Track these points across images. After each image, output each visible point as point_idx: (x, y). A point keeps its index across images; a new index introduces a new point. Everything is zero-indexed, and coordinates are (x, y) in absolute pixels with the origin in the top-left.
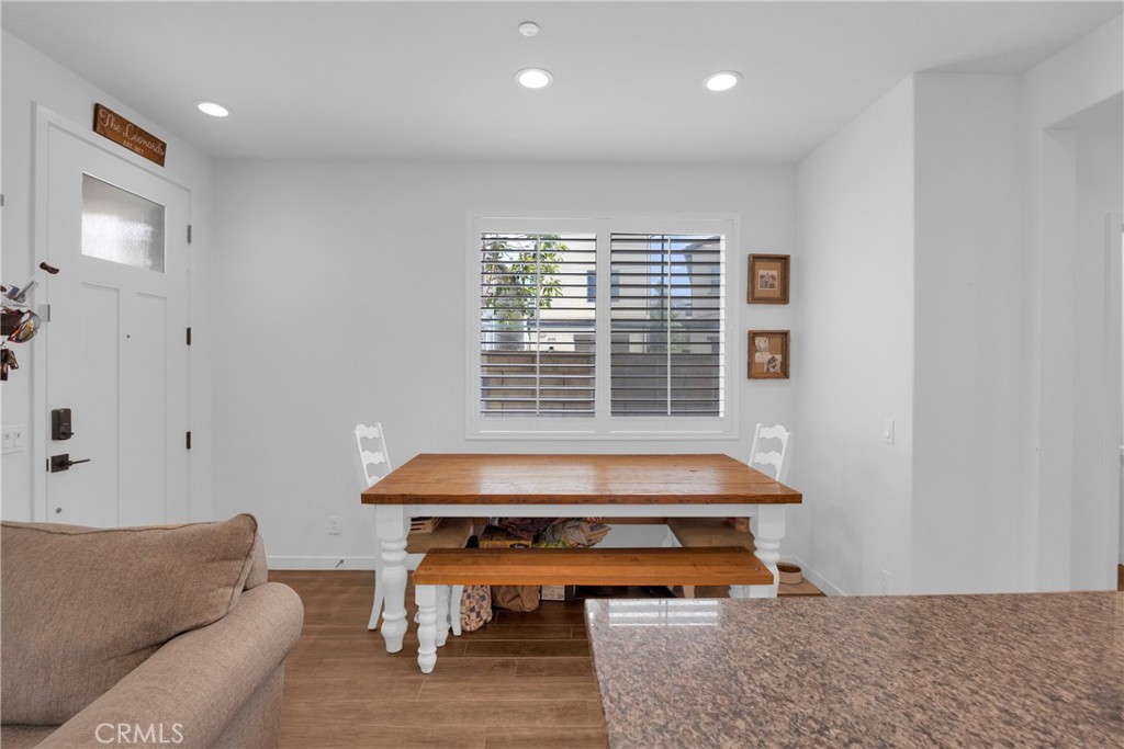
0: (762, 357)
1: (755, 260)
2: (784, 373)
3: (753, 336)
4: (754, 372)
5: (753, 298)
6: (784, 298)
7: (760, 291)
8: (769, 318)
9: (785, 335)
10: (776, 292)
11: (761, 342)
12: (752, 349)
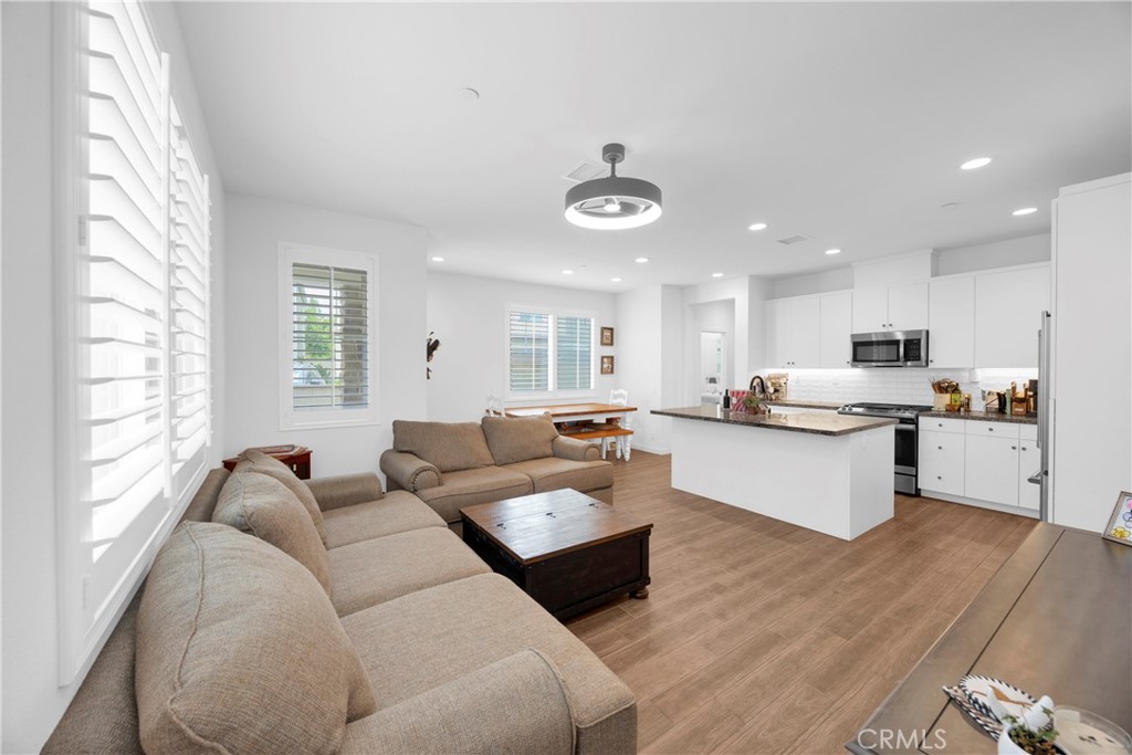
0: (605, 366)
1: (603, 329)
2: (612, 372)
3: (603, 358)
4: (603, 371)
5: (603, 344)
6: (612, 344)
7: (605, 341)
8: (608, 351)
9: (612, 357)
10: (609, 341)
11: (605, 360)
12: (602, 363)
